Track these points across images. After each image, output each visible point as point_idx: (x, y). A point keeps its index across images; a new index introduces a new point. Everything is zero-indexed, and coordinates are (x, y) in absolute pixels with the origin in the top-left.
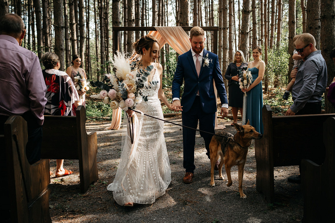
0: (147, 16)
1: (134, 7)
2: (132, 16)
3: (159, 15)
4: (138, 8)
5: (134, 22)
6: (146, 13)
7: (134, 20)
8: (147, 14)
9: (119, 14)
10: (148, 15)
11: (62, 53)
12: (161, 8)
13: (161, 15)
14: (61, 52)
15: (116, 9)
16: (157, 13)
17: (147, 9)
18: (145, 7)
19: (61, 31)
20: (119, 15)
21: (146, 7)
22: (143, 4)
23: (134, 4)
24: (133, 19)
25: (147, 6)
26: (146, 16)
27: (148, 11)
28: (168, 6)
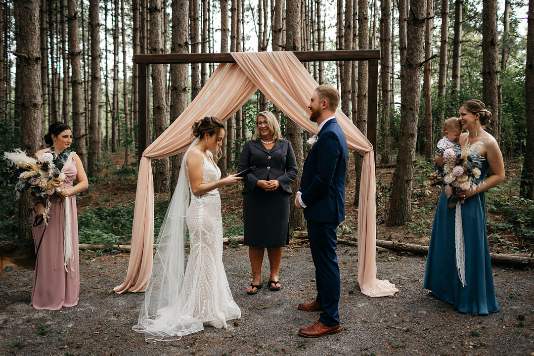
2: (184, 36)
3: (232, 38)
5: (187, 47)
7: (186, 43)
10: (213, 39)
11: (35, 112)
13: (236, 37)
14: (33, 111)
17: (211, 30)
19: (33, 67)
20: (160, 37)
21: (209, 28)
25: (211, 25)
27: (213, 33)
28: (245, 24)
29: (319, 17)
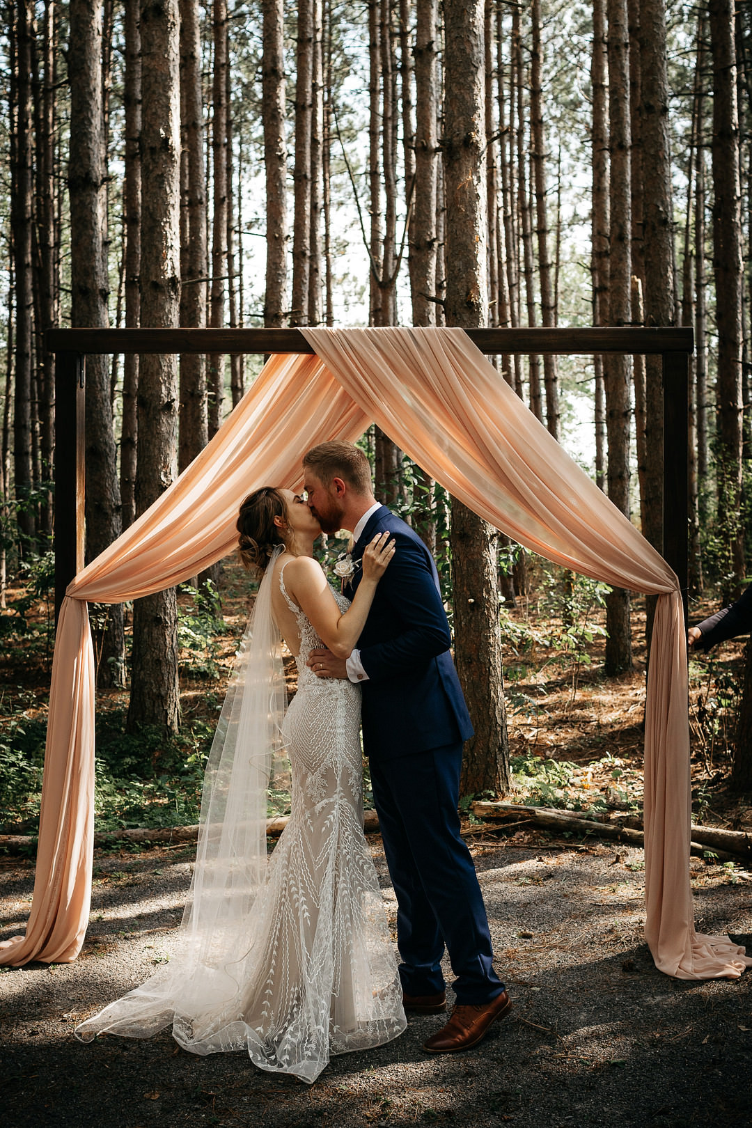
0: (236, 260)
1: (175, 215)
2: (168, 262)
3: (298, 255)
4: (195, 220)
5: (176, 292)
6: (230, 243)
7: (173, 280)
8: (235, 249)
9: (99, 248)
10: (241, 251)
12: (308, 222)
13: (308, 253)
15: (86, 227)
16: (288, 246)
17: (235, 224)
18: (225, 217)
20: (98, 256)
21: (230, 220)
22: (219, 203)
23: (175, 199)
24: (169, 275)
25: (236, 211)
26: (230, 258)
27: (240, 232)
28: (332, 210)
29: (541, 195)
